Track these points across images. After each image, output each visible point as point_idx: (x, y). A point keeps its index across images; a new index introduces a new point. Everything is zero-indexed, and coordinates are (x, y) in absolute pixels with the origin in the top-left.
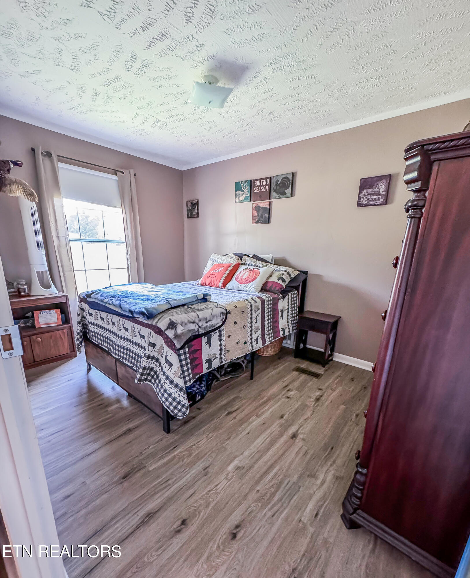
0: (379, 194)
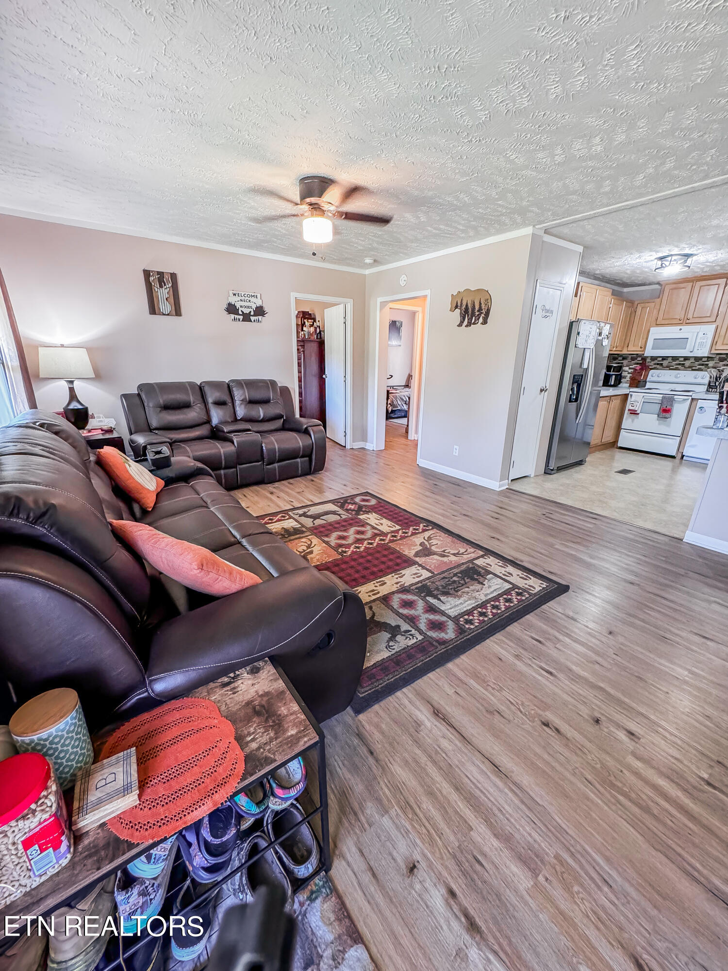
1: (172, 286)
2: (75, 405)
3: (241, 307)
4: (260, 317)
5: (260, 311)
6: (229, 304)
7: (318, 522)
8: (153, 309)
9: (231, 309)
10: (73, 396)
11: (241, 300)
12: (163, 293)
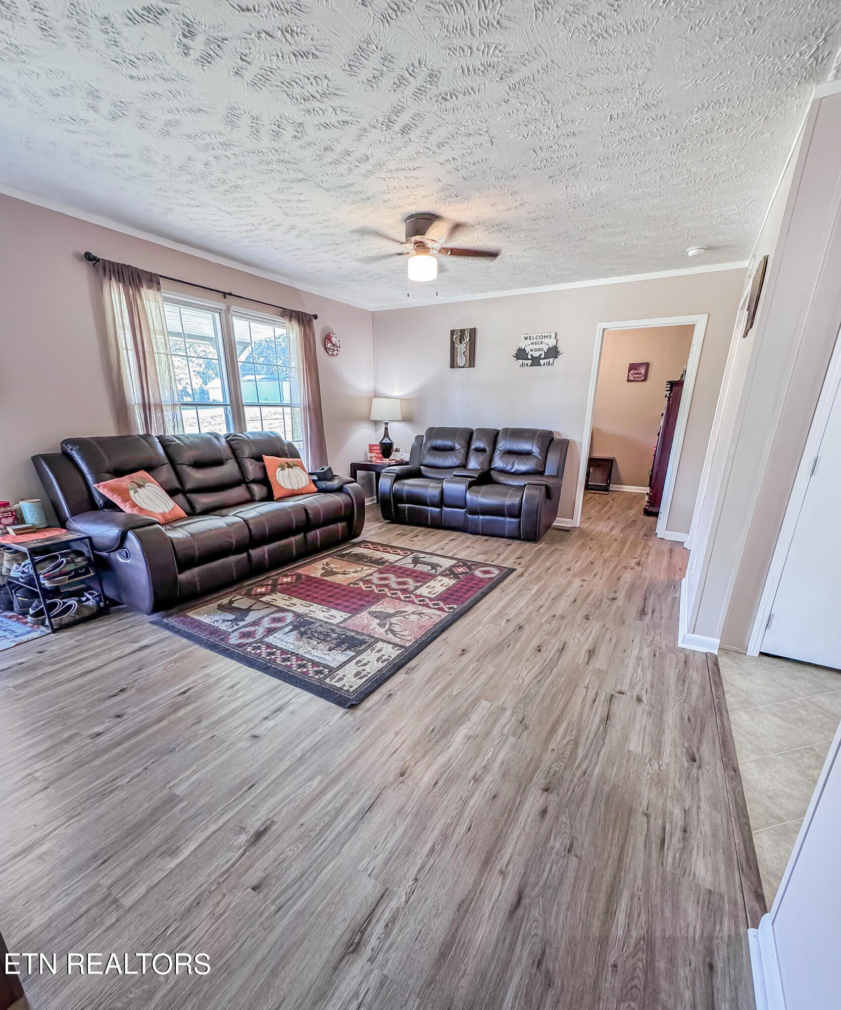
0: (641, 374)
1: (470, 340)
2: (386, 441)
3: (532, 350)
4: (551, 360)
5: (553, 353)
6: (520, 350)
8: (453, 365)
9: (521, 354)
10: (386, 435)
11: (533, 344)
12: (462, 348)
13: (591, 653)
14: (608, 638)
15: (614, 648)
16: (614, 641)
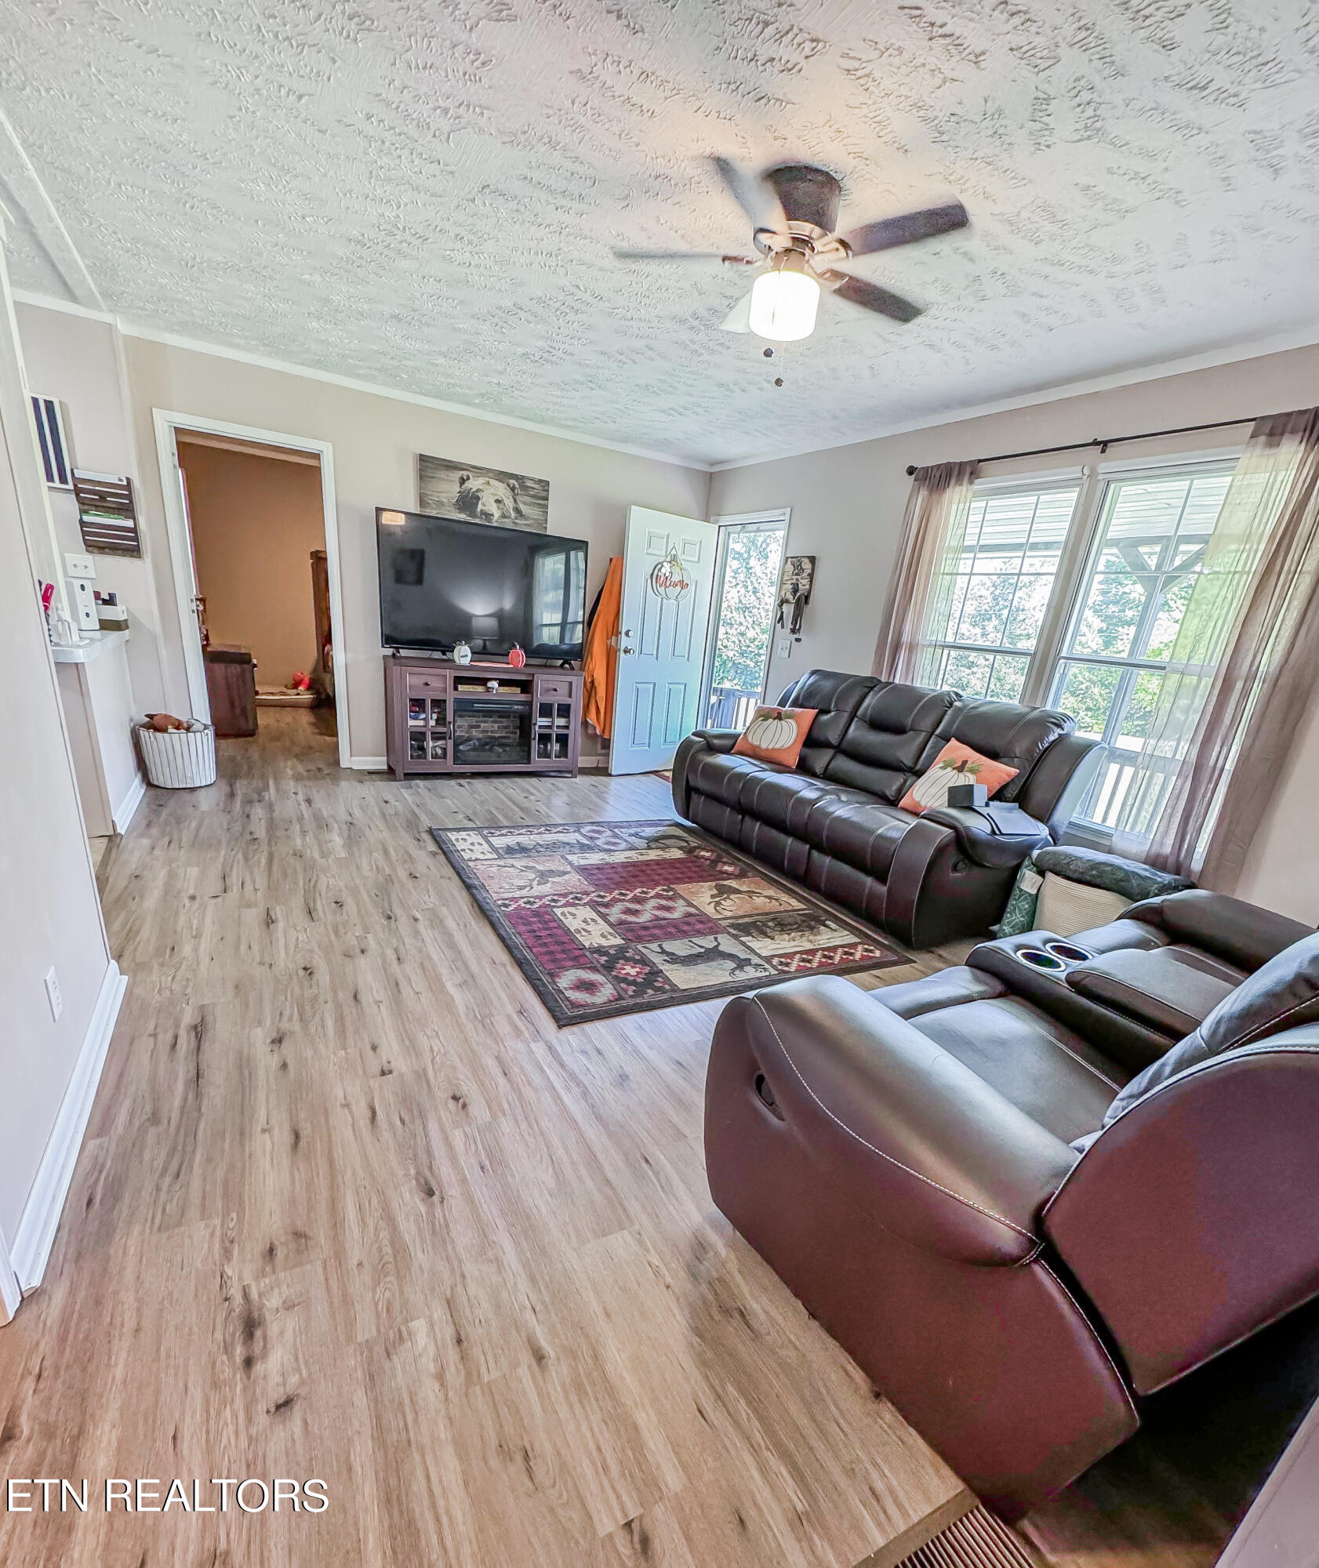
7: (708, 942)
13: (269, 921)
14: (255, 947)
15: (239, 937)
16: (243, 947)
